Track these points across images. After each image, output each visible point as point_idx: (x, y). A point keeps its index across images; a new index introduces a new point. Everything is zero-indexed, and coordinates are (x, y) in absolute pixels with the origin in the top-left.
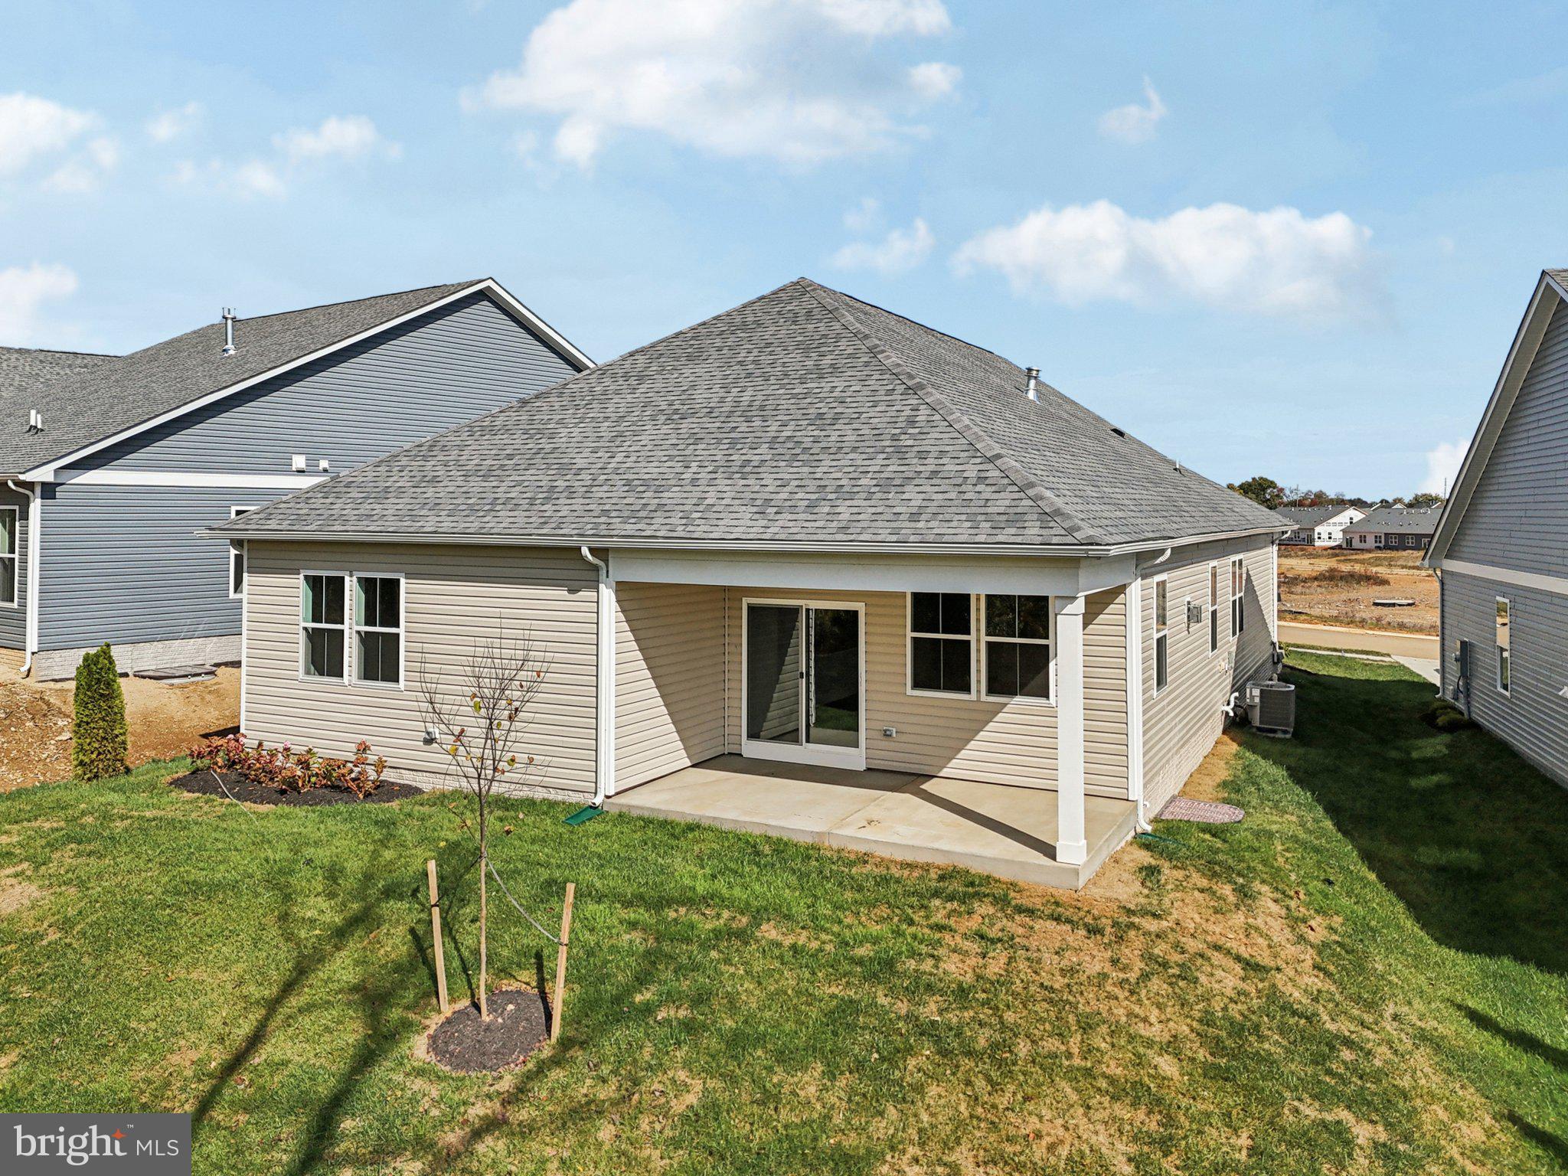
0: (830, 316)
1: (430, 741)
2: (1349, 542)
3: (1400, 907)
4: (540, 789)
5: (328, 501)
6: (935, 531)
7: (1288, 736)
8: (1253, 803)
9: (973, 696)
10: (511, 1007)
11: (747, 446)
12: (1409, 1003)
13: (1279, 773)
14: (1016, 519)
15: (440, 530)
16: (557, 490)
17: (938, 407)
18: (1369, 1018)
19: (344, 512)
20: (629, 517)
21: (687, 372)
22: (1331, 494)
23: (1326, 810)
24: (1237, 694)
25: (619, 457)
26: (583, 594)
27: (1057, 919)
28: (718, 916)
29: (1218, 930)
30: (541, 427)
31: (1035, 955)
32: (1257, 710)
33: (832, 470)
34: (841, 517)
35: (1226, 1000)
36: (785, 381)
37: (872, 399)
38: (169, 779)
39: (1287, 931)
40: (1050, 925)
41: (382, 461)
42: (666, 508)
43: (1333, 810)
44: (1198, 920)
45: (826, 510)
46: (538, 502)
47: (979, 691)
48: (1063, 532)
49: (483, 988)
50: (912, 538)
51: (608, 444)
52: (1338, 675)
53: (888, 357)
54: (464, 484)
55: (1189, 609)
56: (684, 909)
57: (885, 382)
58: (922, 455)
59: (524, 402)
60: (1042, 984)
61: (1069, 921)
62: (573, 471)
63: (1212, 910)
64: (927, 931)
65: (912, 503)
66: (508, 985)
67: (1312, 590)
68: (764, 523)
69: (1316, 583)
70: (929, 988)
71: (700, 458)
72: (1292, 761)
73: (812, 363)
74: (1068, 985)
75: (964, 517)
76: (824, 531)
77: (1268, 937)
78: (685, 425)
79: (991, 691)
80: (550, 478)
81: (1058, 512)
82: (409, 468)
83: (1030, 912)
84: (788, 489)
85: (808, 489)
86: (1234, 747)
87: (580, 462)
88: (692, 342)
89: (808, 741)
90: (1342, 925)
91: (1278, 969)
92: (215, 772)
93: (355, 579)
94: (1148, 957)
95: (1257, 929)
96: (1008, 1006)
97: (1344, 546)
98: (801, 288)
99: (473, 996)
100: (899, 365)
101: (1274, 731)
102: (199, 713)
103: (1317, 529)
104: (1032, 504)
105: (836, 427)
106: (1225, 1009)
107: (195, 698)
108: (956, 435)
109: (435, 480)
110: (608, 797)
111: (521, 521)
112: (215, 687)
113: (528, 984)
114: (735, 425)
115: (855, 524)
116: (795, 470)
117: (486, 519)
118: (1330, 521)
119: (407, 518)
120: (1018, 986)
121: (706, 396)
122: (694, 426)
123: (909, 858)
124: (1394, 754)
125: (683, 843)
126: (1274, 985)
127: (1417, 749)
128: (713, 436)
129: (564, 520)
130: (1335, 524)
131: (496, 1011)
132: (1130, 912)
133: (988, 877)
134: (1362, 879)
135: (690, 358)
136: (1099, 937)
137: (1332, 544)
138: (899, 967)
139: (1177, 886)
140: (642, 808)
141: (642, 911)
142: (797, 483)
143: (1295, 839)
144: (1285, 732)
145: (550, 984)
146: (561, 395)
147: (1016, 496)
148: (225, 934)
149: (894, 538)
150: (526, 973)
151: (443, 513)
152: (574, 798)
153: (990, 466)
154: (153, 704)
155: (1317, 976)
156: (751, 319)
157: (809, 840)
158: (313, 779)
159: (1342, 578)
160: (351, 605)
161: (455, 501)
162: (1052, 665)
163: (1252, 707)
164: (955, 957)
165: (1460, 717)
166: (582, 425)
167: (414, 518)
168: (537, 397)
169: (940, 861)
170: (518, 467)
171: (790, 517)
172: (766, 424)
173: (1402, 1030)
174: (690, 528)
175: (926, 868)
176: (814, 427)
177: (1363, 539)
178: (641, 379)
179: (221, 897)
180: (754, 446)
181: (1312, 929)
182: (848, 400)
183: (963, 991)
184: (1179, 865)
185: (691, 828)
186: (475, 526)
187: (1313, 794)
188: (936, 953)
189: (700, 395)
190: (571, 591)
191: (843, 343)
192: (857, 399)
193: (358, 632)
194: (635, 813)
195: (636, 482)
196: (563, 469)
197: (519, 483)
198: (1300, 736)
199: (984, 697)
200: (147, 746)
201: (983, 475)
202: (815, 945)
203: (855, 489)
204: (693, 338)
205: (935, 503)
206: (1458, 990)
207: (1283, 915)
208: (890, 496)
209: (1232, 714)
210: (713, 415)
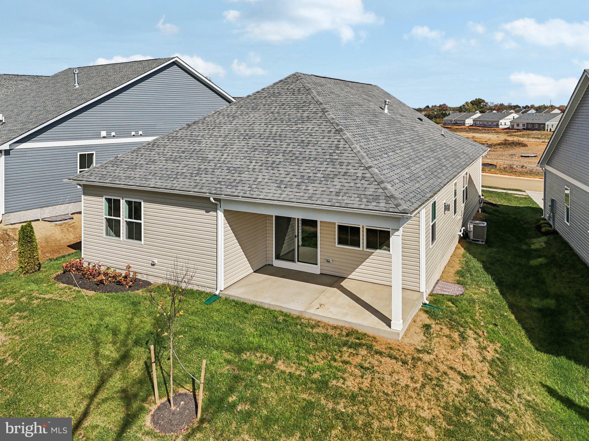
0: (307, 92)
1: (153, 265)
2: (513, 126)
3: (523, 333)
4: (195, 286)
5: (114, 168)
6: (346, 202)
7: (484, 243)
8: (469, 283)
9: (361, 249)
10: (182, 403)
11: (274, 154)
12: (524, 388)
13: (479, 265)
14: (376, 198)
15: (156, 186)
16: (201, 170)
17: (347, 141)
18: (508, 398)
19: (120, 175)
20: (229, 185)
21: (251, 115)
22: (506, 104)
23: (497, 284)
24: (464, 228)
25: (225, 156)
26: (211, 213)
27: (390, 356)
28: (261, 357)
29: (452, 358)
30: (195, 138)
31: (382, 375)
32: (472, 233)
33: (306, 168)
34: (310, 192)
35: (454, 396)
36: (289, 123)
37: (322, 135)
38: (55, 275)
39: (479, 355)
40: (388, 359)
41: (134, 151)
42: (243, 182)
43: (500, 284)
44: (445, 353)
45: (304, 187)
46: (194, 175)
47: (363, 247)
48: (394, 206)
49: (172, 391)
50: (337, 204)
51: (221, 149)
52: (505, 204)
53: (329, 114)
54: (165, 164)
55: (445, 206)
56: (249, 353)
57: (328, 127)
58: (341, 164)
59: (189, 126)
60: (384, 392)
61: (396, 358)
62: (207, 161)
63: (450, 348)
64: (341, 364)
65: (337, 187)
66: (181, 391)
67: (498, 150)
68: (280, 192)
69: (499, 146)
70: (342, 396)
71: (256, 158)
72: (484, 258)
73: (300, 115)
74: (394, 392)
75: (356, 196)
76: (303, 198)
77: (471, 360)
78: (251, 141)
79: (368, 246)
80: (198, 164)
81: (392, 196)
82: (145, 155)
83: (381, 353)
84: (289, 176)
85: (297, 177)
86: (462, 251)
87: (210, 157)
88: (254, 101)
89: (298, 261)
90: (500, 348)
91: (474, 377)
92: (72, 273)
93: (124, 200)
94: (425, 376)
95: (468, 356)
96: (370, 404)
97: (511, 128)
98: (296, 77)
99: (168, 396)
100: (333, 119)
101: (478, 241)
102: (67, 236)
103: (500, 121)
104: (382, 191)
105: (308, 147)
106: (453, 401)
107: (65, 230)
108: (354, 155)
109: (154, 161)
110: (221, 291)
111: (187, 183)
112: (73, 225)
113: (189, 390)
114: (269, 143)
115: (315, 195)
116: (292, 167)
117: (174, 182)
118: (505, 118)
119: (144, 179)
120: (375, 394)
121: (259, 128)
122: (254, 142)
123: (335, 324)
124: (524, 247)
125: (249, 316)
126: (473, 386)
127: (533, 244)
128: (261, 148)
129: (204, 185)
130: (507, 119)
131: (176, 404)
132: (419, 351)
133: (365, 334)
134: (509, 320)
135: (253, 109)
136: (406, 365)
137: (506, 127)
138: (330, 385)
139: (437, 335)
140: (234, 296)
141: (233, 354)
142: (293, 173)
143: (483, 303)
144: (482, 241)
145: (198, 391)
146: (203, 123)
147: (376, 187)
148: (74, 362)
149: (329, 204)
150: (188, 385)
151: (158, 178)
152: (208, 290)
153: (367, 171)
154: (49, 233)
155: (489, 378)
156: (276, 91)
157: (298, 314)
158: (110, 279)
159: (509, 144)
160: (123, 210)
161: (162, 172)
162: (391, 239)
163: (470, 232)
164: (352, 378)
165: (550, 229)
166: (211, 139)
167: (147, 180)
168: (194, 123)
169: (347, 325)
170: (186, 158)
171: (290, 190)
172: (282, 144)
173: (521, 402)
174: (252, 193)
175: (341, 328)
176: (300, 147)
177: (518, 125)
178: (234, 117)
179: (74, 343)
180: (277, 154)
181: (488, 352)
182: (313, 134)
183: (354, 397)
184: (439, 322)
185: (253, 307)
186: (169, 185)
187: (492, 277)
188: (344, 376)
189: (256, 127)
190: (207, 212)
191: (312, 106)
192: (317, 134)
193: (126, 221)
194: (231, 298)
195: (232, 169)
196: (204, 159)
197: (187, 165)
198: (488, 242)
199: (365, 249)
200: (47, 252)
201: (364, 175)
202: (298, 373)
203: (315, 179)
204: (254, 99)
205: (345, 188)
206: (544, 376)
207: (478, 347)
208: (329, 183)
209: (462, 236)
210: (261, 138)
